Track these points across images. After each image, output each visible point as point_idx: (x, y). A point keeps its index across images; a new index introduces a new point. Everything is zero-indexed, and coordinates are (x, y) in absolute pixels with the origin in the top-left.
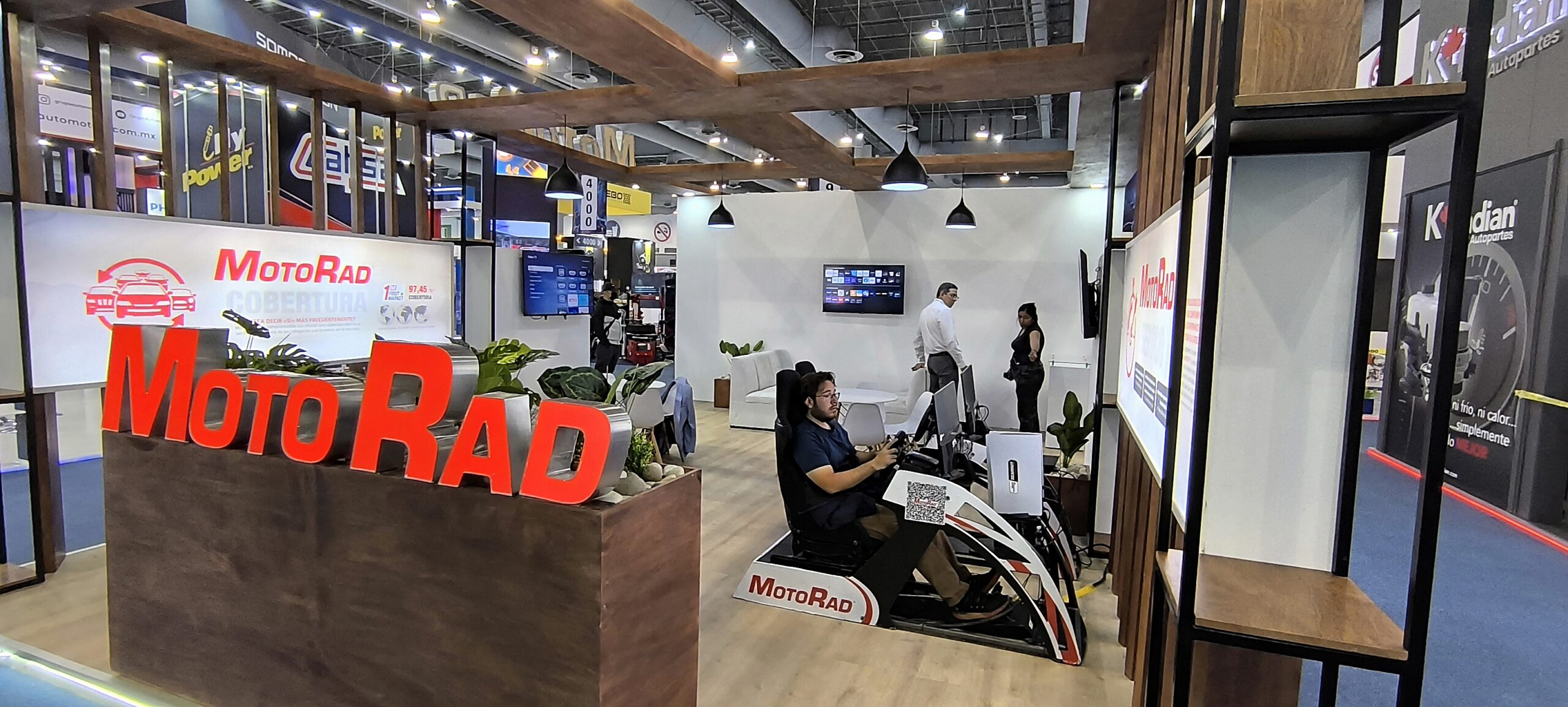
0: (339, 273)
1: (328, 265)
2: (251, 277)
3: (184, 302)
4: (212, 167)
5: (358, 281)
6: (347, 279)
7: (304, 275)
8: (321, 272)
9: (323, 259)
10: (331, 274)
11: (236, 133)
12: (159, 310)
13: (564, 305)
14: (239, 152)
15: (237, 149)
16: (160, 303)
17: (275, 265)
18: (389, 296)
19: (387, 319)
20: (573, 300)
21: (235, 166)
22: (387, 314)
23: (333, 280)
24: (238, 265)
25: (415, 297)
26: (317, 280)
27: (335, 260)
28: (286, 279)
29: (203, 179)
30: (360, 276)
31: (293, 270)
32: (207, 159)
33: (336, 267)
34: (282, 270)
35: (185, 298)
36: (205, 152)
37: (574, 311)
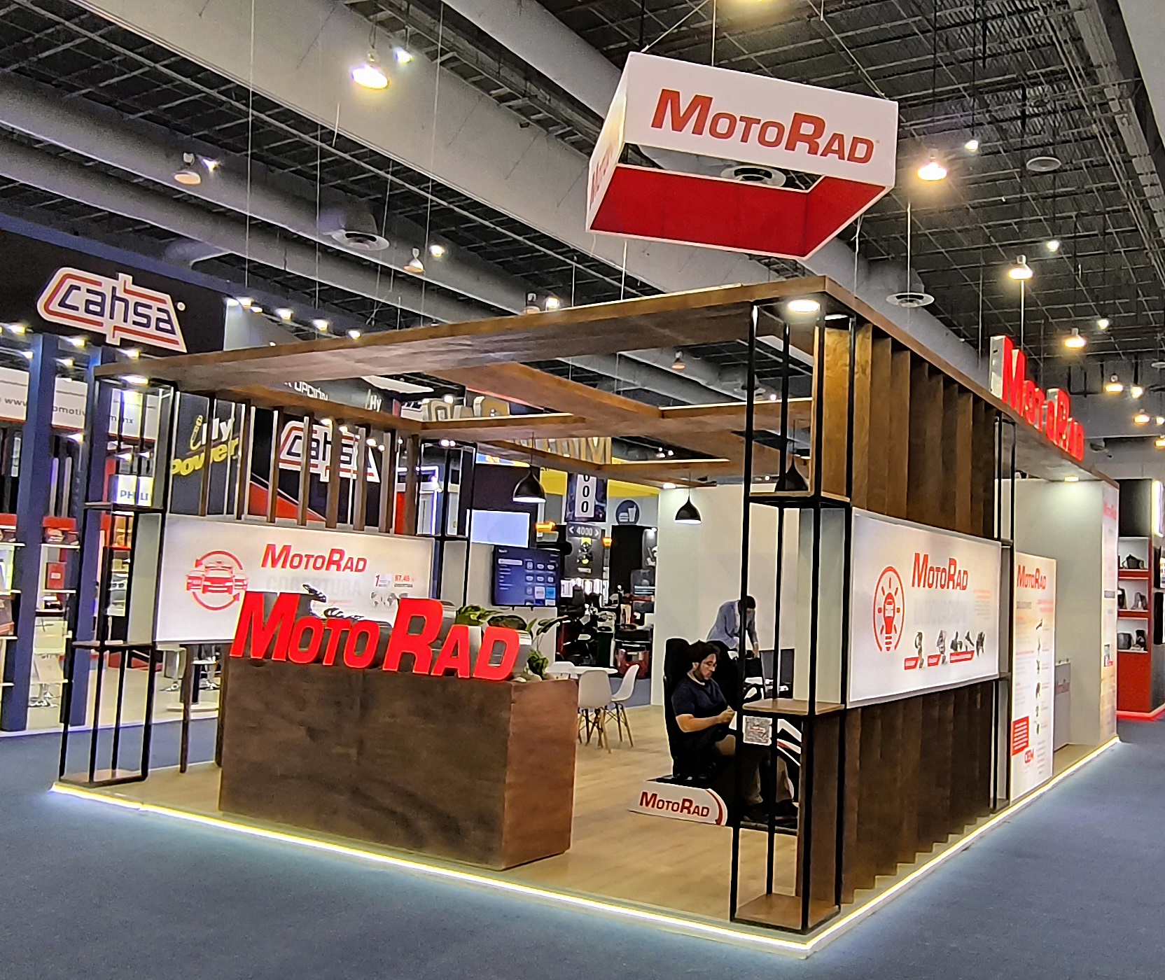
0: (343, 564)
1: (336, 557)
2: (283, 566)
3: (241, 583)
4: (197, 456)
5: (357, 570)
6: (349, 568)
7: (318, 565)
8: (331, 562)
9: (333, 551)
10: (338, 563)
11: (224, 423)
12: (226, 589)
13: (531, 597)
14: (226, 443)
15: (224, 439)
16: (228, 584)
17: (300, 556)
18: (379, 583)
19: (376, 603)
20: (540, 592)
21: (220, 456)
22: (376, 599)
23: (338, 569)
24: (277, 556)
25: (399, 585)
26: (327, 569)
27: (341, 553)
28: (306, 568)
29: (187, 469)
30: (358, 566)
31: (312, 560)
32: (193, 448)
33: (341, 558)
34: (305, 560)
35: (242, 581)
36: (192, 442)
37: (541, 603)
